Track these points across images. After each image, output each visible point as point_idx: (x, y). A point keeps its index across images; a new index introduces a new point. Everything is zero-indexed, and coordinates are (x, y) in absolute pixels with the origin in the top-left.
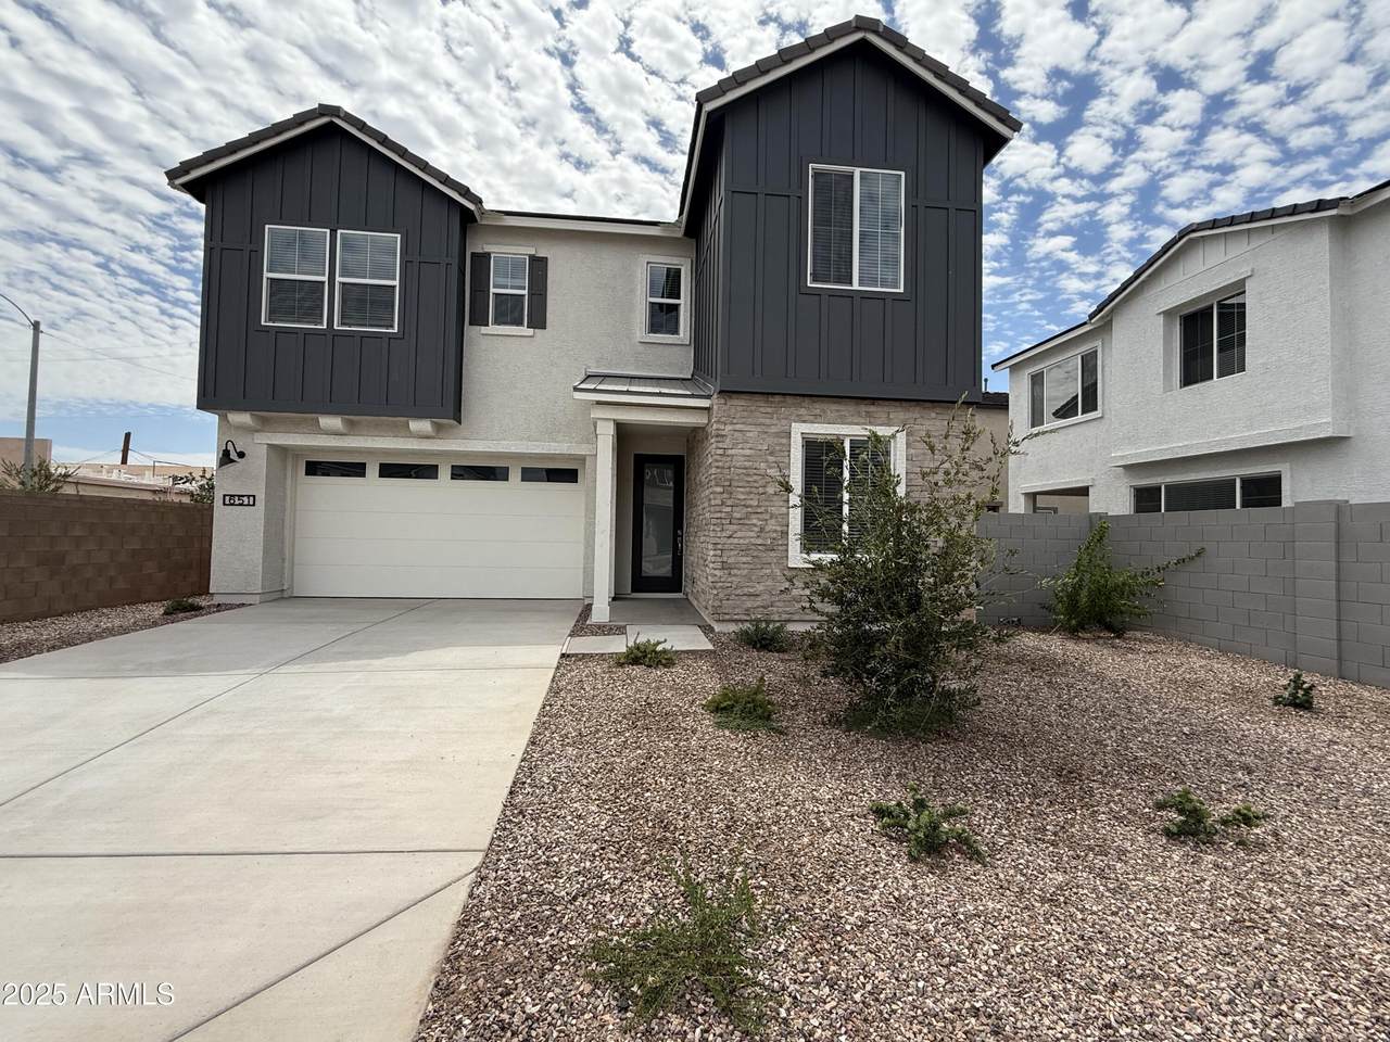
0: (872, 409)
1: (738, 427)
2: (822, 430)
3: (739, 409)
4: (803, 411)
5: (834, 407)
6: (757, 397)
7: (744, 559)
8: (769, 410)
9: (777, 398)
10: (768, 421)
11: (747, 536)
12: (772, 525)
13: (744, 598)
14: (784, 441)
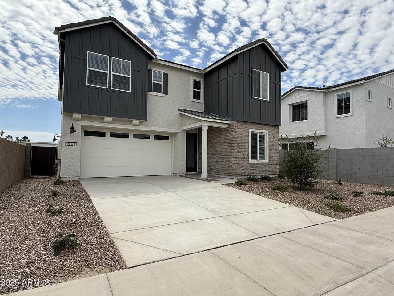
0: (263, 126)
1: (240, 129)
2: (255, 131)
3: (240, 125)
4: (251, 126)
5: (256, 125)
6: (243, 122)
7: (241, 161)
8: (245, 126)
9: (247, 123)
10: (245, 128)
11: (242, 156)
12: (246, 153)
13: (241, 170)
14: (248, 133)
